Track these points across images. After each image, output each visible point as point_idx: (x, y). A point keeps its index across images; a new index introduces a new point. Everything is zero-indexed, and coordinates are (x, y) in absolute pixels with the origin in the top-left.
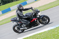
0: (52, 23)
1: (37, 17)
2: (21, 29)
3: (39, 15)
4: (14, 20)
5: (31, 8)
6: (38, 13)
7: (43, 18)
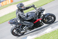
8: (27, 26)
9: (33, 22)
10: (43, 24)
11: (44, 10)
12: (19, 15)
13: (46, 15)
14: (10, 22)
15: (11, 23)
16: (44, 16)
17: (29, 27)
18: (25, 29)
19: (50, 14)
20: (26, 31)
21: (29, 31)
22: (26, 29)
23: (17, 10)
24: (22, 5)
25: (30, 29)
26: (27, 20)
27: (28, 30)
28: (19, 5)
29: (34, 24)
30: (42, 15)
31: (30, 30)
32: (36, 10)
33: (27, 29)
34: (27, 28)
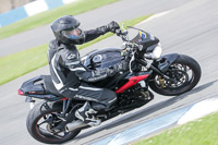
8: (90, 102)
9: (114, 90)
10: (152, 97)
11: (156, 42)
12: (60, 63)
13: (163, 60)
14: (25, 90)
15: (27, 94)
16: (155, 63)
17: (99, 107)
18: (82, 114)
19: (179, 56)
20: (86, 122)
21: (98, 121)
22: (85, 117)
23: (53, 42)
24: (71, 24)
25: (104, 114)
26: (91, 80)
27: (93, 119)
28: (62, 25)
29: (119, 96)
30: (150, 63)
31: (103, 120)
32: (125, 43)
33: (90, 116)
34: (91, 111)
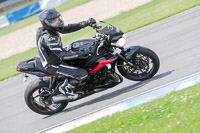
0: (170, 73)
1: (114, 53)
2: (55, 98)
3: (121, 48)
4: (30, 69)
5: (92, 23)
6: (116, 41)
7: (134, 56)
11: (121, 34)
19: (141, 48)
22: (66, 91)
26: (66, 58)
27: (72, 93)
33: (70, 90)
34: (69, 86)
